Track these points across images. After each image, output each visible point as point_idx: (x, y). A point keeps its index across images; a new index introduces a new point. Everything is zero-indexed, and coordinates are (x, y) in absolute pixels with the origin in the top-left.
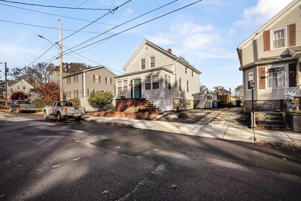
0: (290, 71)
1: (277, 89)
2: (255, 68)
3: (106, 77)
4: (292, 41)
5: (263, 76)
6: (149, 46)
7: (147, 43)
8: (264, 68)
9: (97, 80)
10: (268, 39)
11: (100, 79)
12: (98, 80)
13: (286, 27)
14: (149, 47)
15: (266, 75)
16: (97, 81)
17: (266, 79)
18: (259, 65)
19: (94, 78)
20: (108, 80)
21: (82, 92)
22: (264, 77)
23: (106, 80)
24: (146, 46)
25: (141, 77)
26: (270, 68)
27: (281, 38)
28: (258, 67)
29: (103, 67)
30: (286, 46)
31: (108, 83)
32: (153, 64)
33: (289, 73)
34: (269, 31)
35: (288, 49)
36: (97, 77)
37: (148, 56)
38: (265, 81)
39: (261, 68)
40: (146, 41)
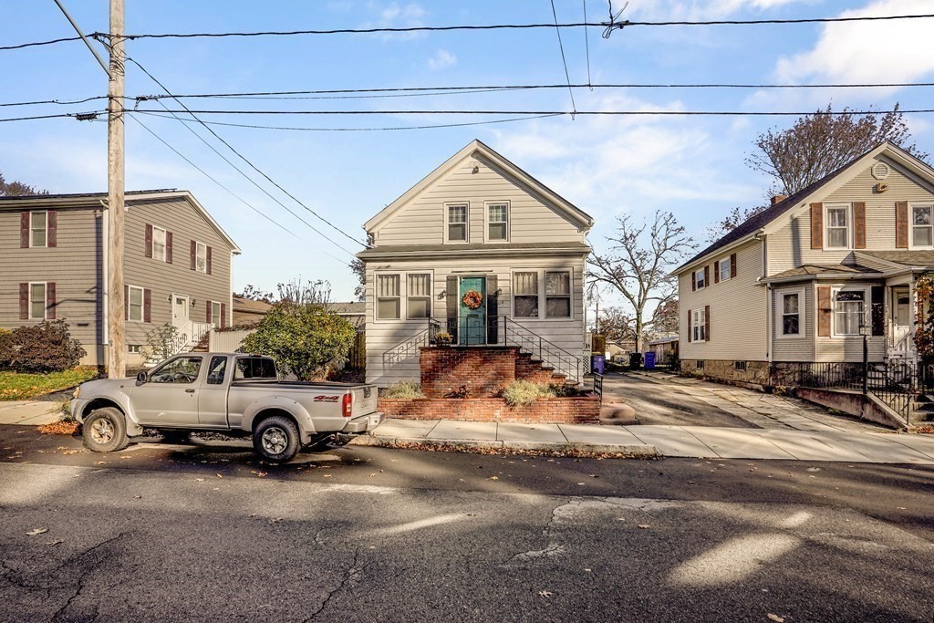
0: (873, 302)
1: (854, 339)
2: (808, 285)
3: (193, 243)
4: (860, 239)
5: (826, 307)
6: (485, 163)
7: (476, 153)
8: (829, 289)
9: (159, 247)
10: (819, 223)
11: (169, 244)
12: (162, 252)
13: (849, 205)
14: (484, 169)
15: (833, 305)
16: (159, 255)
17: (832, 314)
18: (819, 281)
19: (149, 237)
20: (201, 255)
21: (93, 297)
22: (827, 311)
23: (193, 252)
24: (474, 162)
25: (496, 271)
26: (839, 290)
27: (837, 227)
28: (816, 285)
29: (183, 198)
30: (849, 248)
31: (201, 265)
32: (500, 229)
33: (873, 305)
34: (820, 204)
35: (853, 253)
36: (159, 237)
37: (483, 199)
38: (829, 317)
39: (823, 288)
40: (475, 146)
